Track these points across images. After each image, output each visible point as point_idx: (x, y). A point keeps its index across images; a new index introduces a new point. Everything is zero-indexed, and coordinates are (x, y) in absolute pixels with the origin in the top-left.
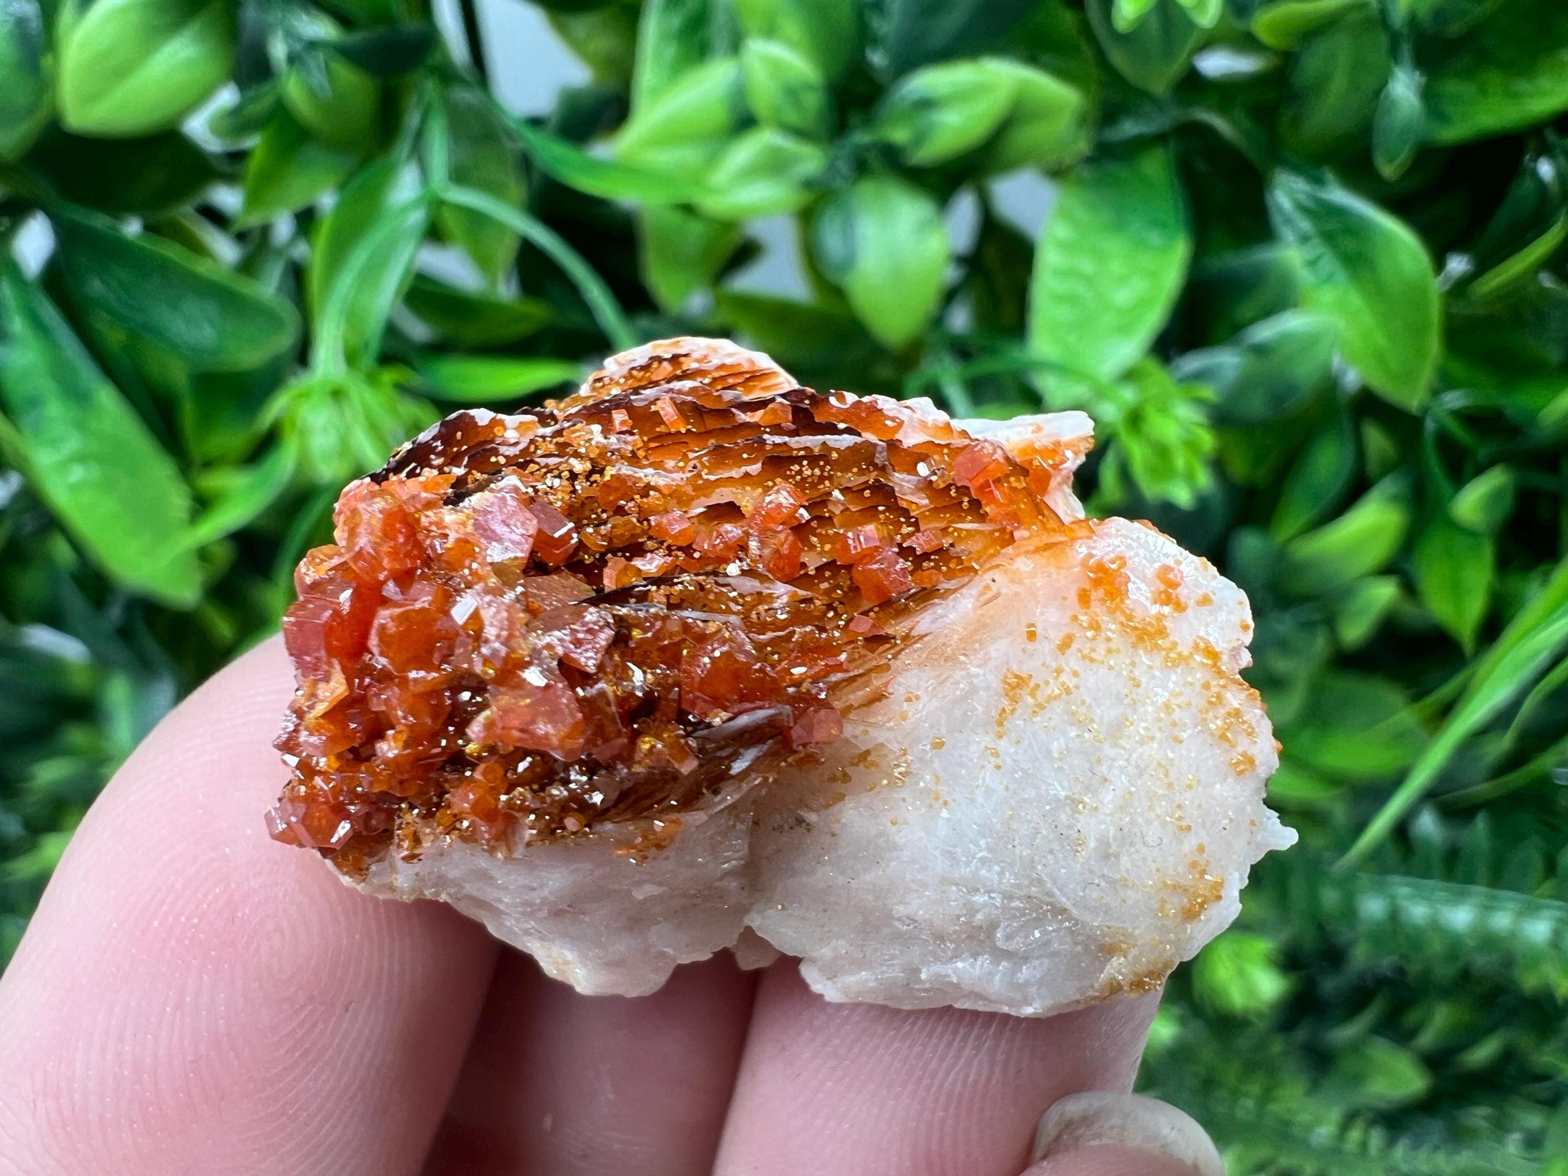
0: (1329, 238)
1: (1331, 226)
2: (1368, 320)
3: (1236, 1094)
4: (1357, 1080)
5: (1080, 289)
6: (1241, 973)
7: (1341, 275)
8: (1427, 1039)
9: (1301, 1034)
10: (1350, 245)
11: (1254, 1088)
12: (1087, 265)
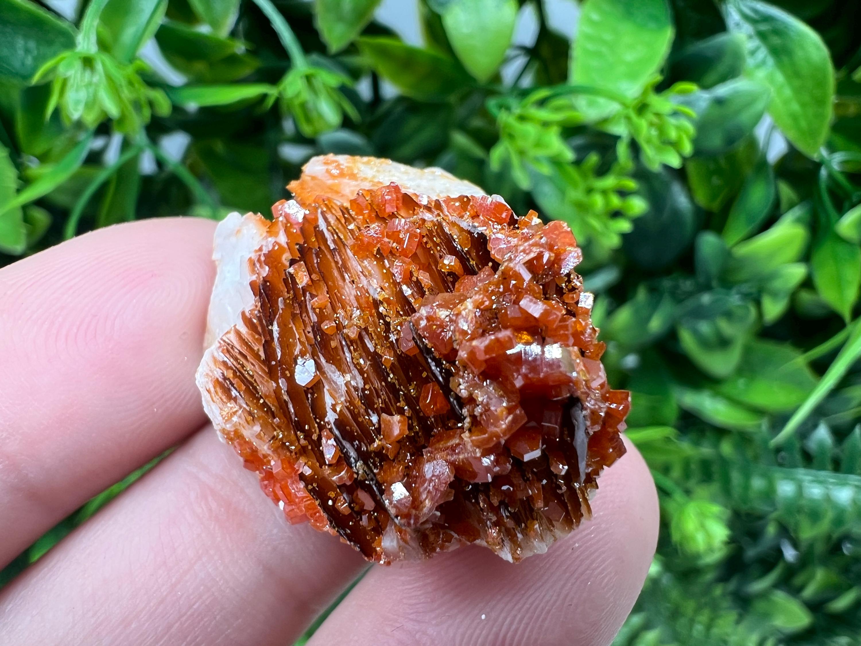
0: (762, 36)
1: (764, 27)
2: (788, 92)
3: (692, 622)
4: (766, 616)
5: (604, 49)
6: (703, 526)
7: (771, 61)
8: (809, 592)
9: (732, 585)
10: (776, 40)
11: (704, 617)
12: (608, 37)
